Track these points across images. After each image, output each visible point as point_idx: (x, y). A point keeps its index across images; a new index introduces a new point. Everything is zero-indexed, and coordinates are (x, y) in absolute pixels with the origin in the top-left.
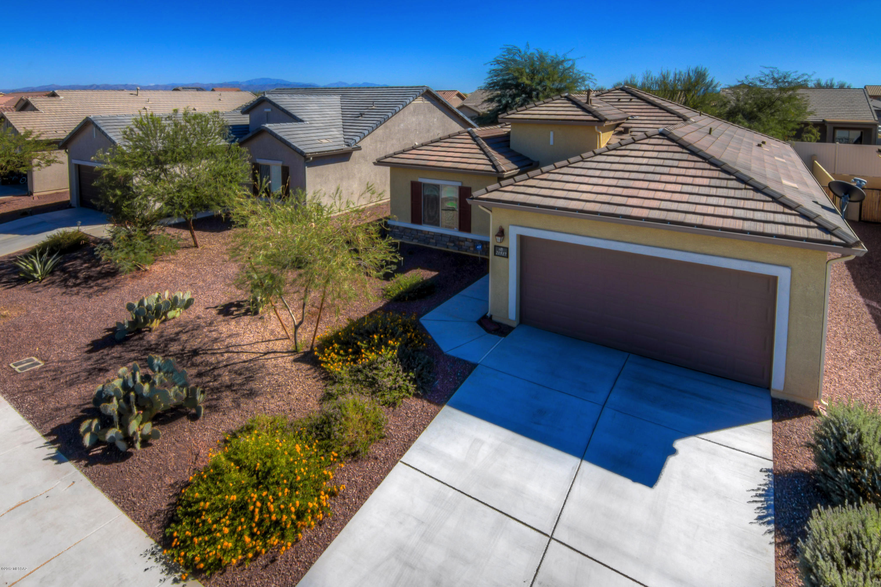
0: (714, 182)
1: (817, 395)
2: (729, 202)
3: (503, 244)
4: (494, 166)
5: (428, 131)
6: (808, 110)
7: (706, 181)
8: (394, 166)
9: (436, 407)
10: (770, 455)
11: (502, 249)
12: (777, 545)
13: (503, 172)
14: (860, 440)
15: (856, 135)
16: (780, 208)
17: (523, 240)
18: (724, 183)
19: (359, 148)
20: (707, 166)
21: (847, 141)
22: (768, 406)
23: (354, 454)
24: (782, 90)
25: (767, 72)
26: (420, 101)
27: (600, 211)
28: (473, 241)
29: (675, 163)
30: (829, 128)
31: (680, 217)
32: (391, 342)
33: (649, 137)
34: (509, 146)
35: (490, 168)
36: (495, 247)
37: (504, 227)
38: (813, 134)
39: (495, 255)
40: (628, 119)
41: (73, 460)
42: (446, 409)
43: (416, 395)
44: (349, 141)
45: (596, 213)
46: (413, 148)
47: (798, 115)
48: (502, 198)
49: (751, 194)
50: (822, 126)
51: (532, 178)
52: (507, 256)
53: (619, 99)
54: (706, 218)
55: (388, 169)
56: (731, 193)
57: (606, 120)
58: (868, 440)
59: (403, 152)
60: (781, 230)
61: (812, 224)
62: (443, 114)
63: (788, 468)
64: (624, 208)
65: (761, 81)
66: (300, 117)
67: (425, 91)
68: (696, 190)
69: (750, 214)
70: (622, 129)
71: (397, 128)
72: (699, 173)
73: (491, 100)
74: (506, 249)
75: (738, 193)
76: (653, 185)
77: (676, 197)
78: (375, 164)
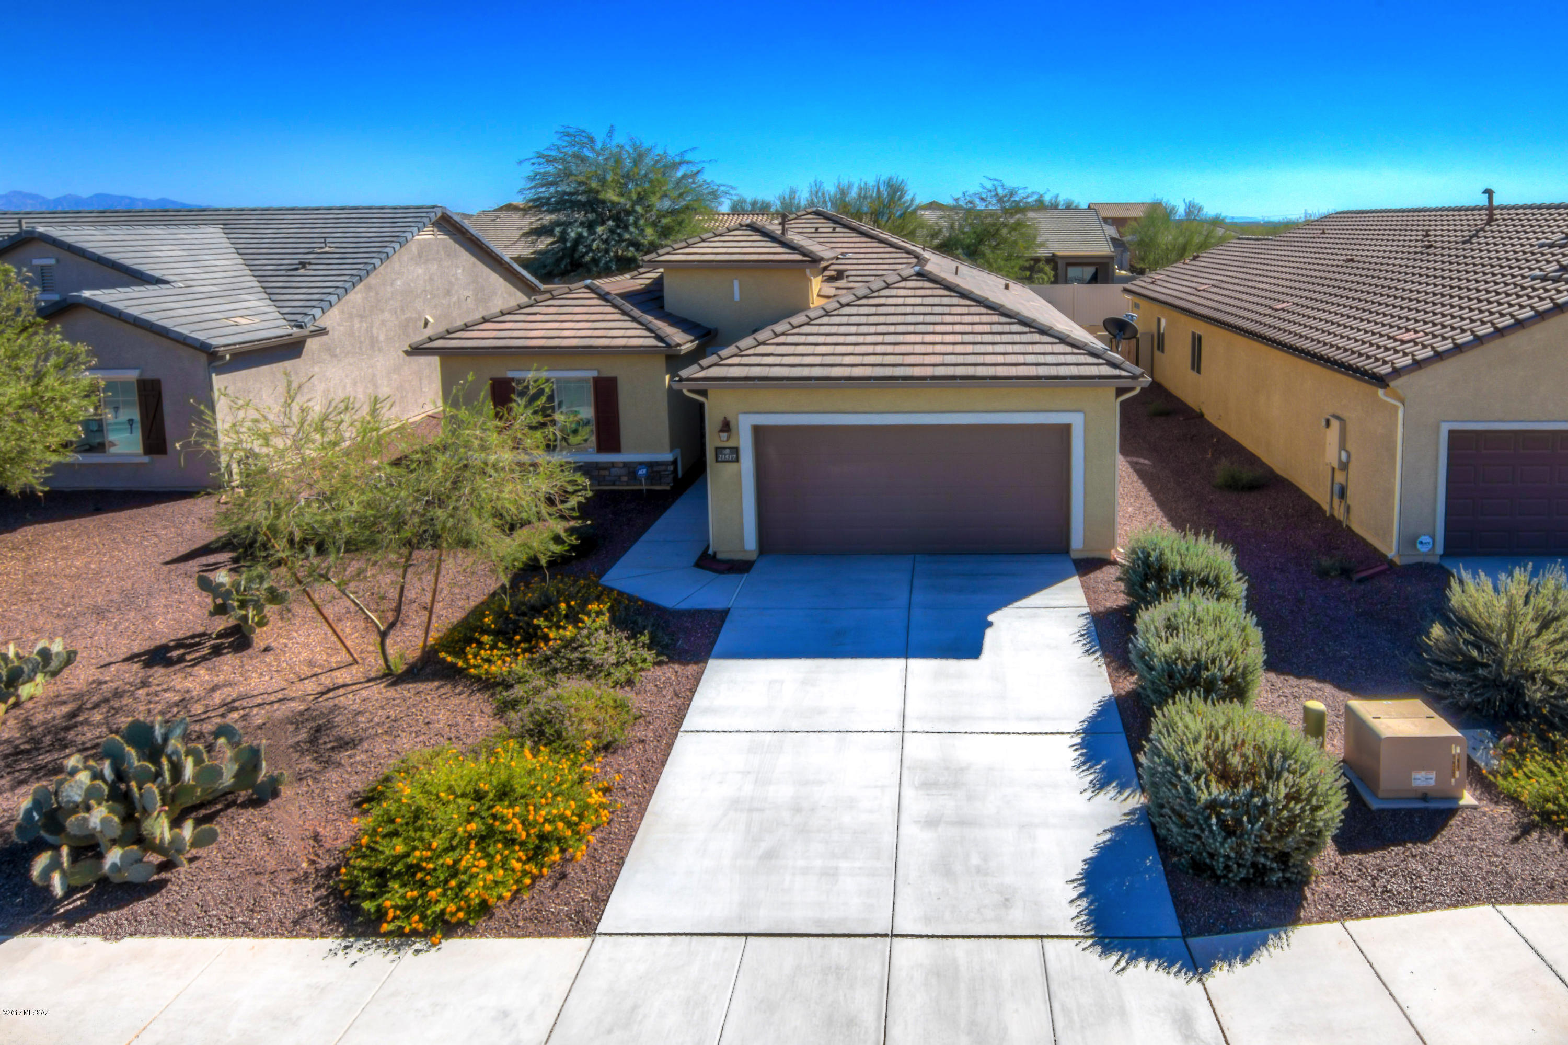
0: (996, 328)
1: (1113, 545)
2: (1017, 348)
3: (731, 444)
4: (659, 338)
5: (448, 293)
6: (1039, 240)
7: (987, 328)
8: (445, 354)
9: (695, 667)
10: (1086, 604)
11: (727, 451)
12: (1108, 665)
13: (679, 345)
14: (1161, 554)
15: (1089, 271)
16: (1068, 349)
17: (758, 431)
18: (1006, 328)
19: (322, 332)
20: (984, 310)
21: (1081, 281)
22: (1072, 567)
23: (606, 747)
24: (1005, 211)
25: (989, 185)
26: (427, 235)
27: (874, 375)
28: (626, 465)
29: (947, 310)
30: (1061, 264)
31: (970, 371)
32: (594, 607)
33: (904, 279)
34: (662, 307)
35: (652, 342)
36: (717, 449)
37: (729, 418)
38: (1045, 274)
39: (717, 461)
40: (838, 259)
41: (26, 930)
42: (712, 664)
43: (659, 663)
44: (299, 317)
45: (869, 378)
46: (485, 320)
47: (1027, 248)
48: (729, 375)
49: (1037, 337)
50: (1052, 260)
51: (763, 343)
52: (737, 460)
53: (817, 229)
54: (998, 368)
55: (435, 360)
56: (1017, 338)
57: (822, 259)
58: (1167, 553)
59: (466, 327)
60: (1074, 371)
61: (1101, 361)
62: (473, 259)
63: (1101, 609)
64: (902, 368)
65: (982, 199)
66: (157, 274)
67: (439, 215)
68: (978, 338)
69: (1041, 359)
70: (833, 273)
71: (389, 289)
72: (976, 319)
73: (540, 232)
74: (736, 450)
75: (1024, 338)
76: (928, 338)
77: (959, 349)
78: (407, 353)
